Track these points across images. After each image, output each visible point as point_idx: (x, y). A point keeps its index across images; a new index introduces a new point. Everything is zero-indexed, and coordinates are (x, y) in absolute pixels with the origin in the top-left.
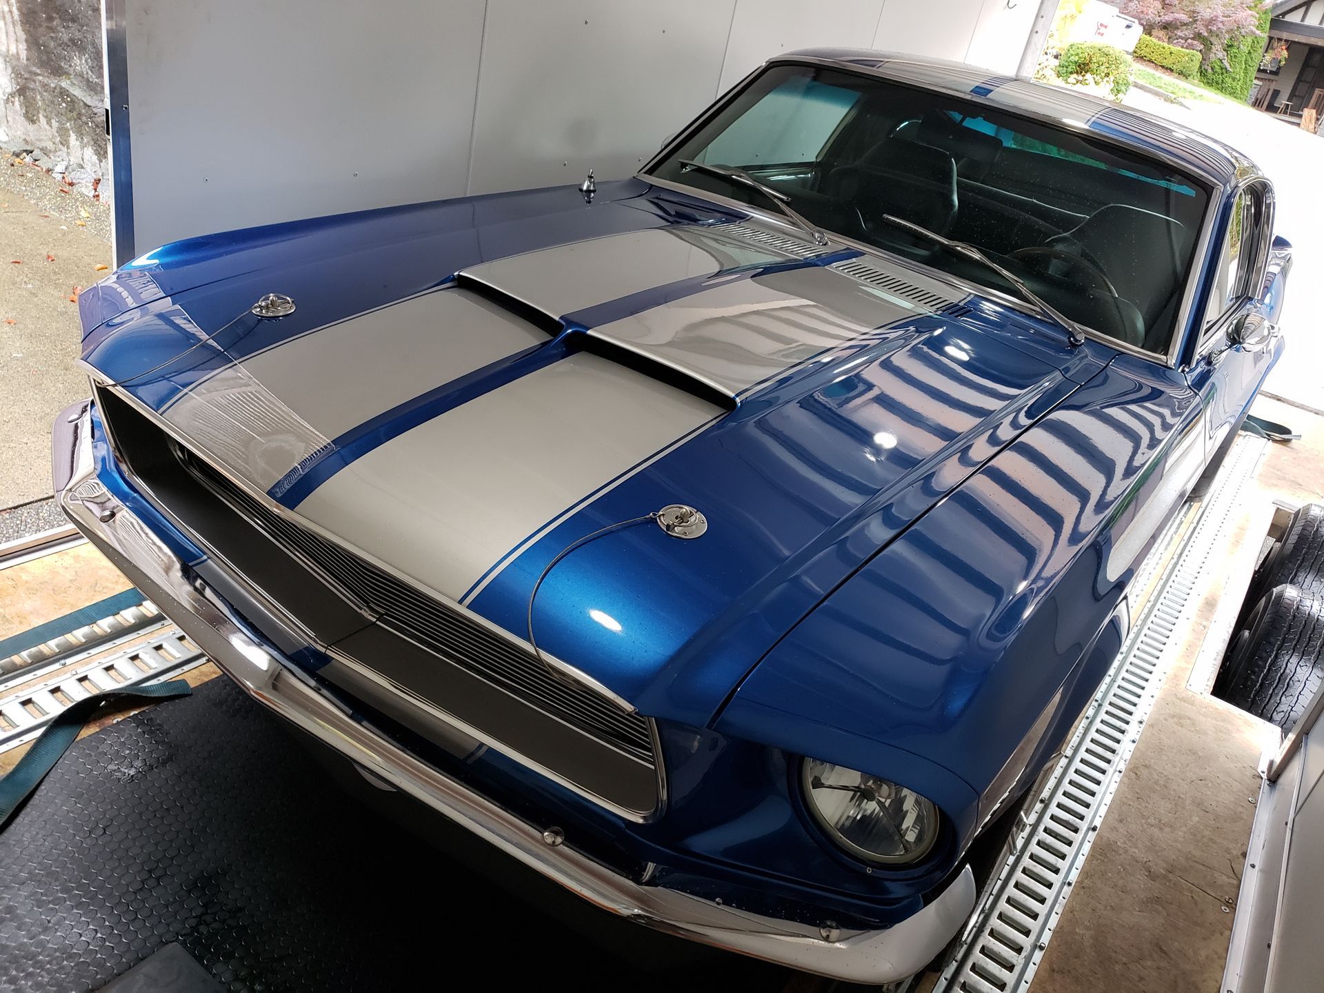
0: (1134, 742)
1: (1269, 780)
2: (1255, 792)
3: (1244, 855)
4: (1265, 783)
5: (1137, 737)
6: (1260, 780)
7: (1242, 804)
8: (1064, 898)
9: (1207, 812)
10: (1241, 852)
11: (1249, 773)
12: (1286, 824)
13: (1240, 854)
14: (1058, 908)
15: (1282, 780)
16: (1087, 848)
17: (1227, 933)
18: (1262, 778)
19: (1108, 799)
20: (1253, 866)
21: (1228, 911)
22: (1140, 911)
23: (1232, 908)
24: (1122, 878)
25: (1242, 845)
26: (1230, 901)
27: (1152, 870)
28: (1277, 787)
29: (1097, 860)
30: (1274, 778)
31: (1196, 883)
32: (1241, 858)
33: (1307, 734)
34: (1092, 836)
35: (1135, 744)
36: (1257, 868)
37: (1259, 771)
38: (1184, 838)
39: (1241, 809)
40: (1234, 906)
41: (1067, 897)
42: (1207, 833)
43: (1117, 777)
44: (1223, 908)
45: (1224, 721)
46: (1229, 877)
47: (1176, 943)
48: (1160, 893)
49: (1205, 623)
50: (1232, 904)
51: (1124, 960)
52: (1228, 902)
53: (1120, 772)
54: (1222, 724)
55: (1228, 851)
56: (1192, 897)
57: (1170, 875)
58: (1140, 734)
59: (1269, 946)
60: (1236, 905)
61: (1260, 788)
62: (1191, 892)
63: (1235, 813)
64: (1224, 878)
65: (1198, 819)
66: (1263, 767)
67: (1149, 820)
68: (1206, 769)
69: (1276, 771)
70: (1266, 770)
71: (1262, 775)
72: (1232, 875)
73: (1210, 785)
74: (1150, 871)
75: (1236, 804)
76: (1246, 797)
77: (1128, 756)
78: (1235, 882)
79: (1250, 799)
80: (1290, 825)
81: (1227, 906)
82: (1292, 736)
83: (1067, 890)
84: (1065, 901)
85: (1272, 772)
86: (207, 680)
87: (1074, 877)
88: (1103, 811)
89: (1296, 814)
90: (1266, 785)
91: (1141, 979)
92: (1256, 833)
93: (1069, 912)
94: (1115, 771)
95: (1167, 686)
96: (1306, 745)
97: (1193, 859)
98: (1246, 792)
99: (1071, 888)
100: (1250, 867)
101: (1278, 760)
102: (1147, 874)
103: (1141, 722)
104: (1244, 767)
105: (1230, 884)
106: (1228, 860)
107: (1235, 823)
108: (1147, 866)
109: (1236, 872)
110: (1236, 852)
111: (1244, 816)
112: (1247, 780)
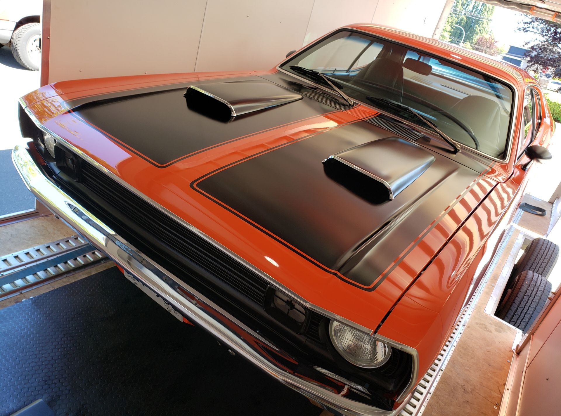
0: (461, 333)
1: (517, 353)
2: (510, 358)
3: (505, 385)
4: (515, 354)
5: (462, 332)
6: (512, 353)
7: (504, 362)
8: (428, 399)
9: (490, 365)
10: (503, 383)
11: (508, 349)
12: (523, 372)
14: (425, 404)
15: (522, 353)
16: (438, 378)
18: (513, 352)
19: (449, 358)
20: (508, 389)
21: (496, 408)
22: (459, 407)
24: (453, 392)
25: (504, 380)
26: (498, 404)
27: (466, 389)
28: (520, 356)
29: (442, 384)
30: (519, 352)
31: (484, 395)
32: (503, 385)
33: (533, 334)
34: (441, 373)
35: (461, 335)
37: (512, 349)
38: (480, 376)
39: (504, 365)
40: (499, 406)
41: (429, 399)
42: (489, 374)
43: (453, 348)
44: (494, 407)
45: (499, 326)
46: (498, 394)
48: (468, 399)
49: (493, 285)
50: (499, 405)
52: (496, 404)
53: (454, 346)
55: (498, 382)
57: (473, 391)
58: (463, 330)
60: (500, 406)
61: (512, 356)
63: (502, 367)
64: (495, 394)
65: (486, 368)
66: (514, 347)
67: (465, 368)
68: (490, 347)
69: (519, 349)
70: (515, 349)
71: (514, 351)
72: (499, 393)
73: (492, 354)
74: (464, 390)
75: (502, 362)
76: (506, 360)
77: (457, 339)
78: (500, 396)
79: (508, 361)
80: (524, 373)
81: (496, 406)
82: (527, 335)
83: (429, 396)
84: (428, 401)
86: (65, 285)
87: (432, 390)
88: (446, 363)
89: (527, 368)
90: (515, 355)
93: (429, 405)
94: (452, 346)
95: (476, 311)
96: (532, 339)
97: (483, 385)
98: (507, 358)
99: (431, 395)
100: (507, 390)
101: (520, 345)
103: (464, 325)
104: (506, 347)
105: (498, 397)
106: (498, 386)
107: (501, 370)
108: (463, 387)
109: (501, 391)
110: (501, 383)
111: (505, 368)
112: (507, 352)
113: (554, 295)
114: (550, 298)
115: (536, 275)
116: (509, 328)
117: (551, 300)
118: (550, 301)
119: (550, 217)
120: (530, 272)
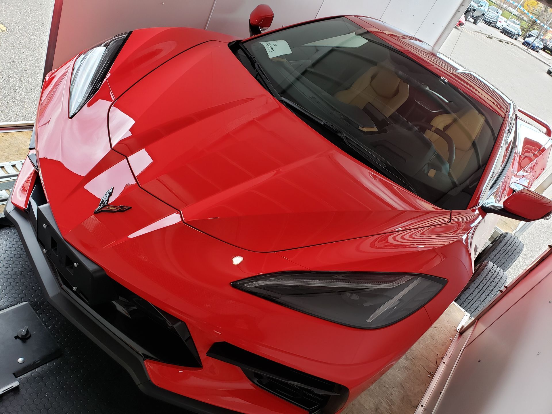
1: (460, 333)
2: (453, 336)
3: (442, 358)
7: (447, 339)
9: (434, 340)
10: (441, 357)
11: (453, 329)
12: (461, 350)
15: (464, 334)
17: (428, 385)
18: (457, 332)
20: (444, 363)
21: (430, 377)
22: (398, 370)
23: (432, 376)
25: (443, 354)
26: (432, 374)
27: (408, 357)
28: (462, 336)
30: (462, 332)
31: (422, 364)
32: (441, 359)
33: (479, 320)
36: (445, 364)
38: (422, 347)
39: (446, 342)
40: (433, 376)
42: (431, 347)
46: (434, 365)
47: (408, 384)
48: (408, 365)
50: (432, 375)
51: (388, 386)
52: (431, 374)
55: (437, 355)
56: (419, 369)
57: (413, 360)
59: (441, 393)
60: (434, 375)
61: (455, 335)
62: (419, 367)
63: (444, 342)
64: (433, 365)
65: (429, 341)
66: (459, 327)
68: (438, 324)
70: (460, 329)
71: (458, 330)
73: (438, 330)
74: (406, 357)
75: (445, 339)
76: (450, 337)
78: (436, 367)
79: (451, 338)
80: (461, 351)
81: (430, 375)
82: (473, 319)
85: (462, 330)
89: (465, 348)
90: (458, 334)
91: (392, 394)
92: (449, 351)
96: (477, 324)
97: (424, 356)
98: (450, 336)
101: (465, 326)
102: (405, 357)
104: (452, 326)
105: (434, 367)
106: (436, 359)
107: (443, 345)
109: (437, 364)
110: (440, 356)
111: (447, 344)
112: (452, 331)
113: (505, 289)
114: (502, 291)
115: (495, 266)
116: (459, 310)
117: (502, 293)
118: (500, 293)
120: (491, 264)
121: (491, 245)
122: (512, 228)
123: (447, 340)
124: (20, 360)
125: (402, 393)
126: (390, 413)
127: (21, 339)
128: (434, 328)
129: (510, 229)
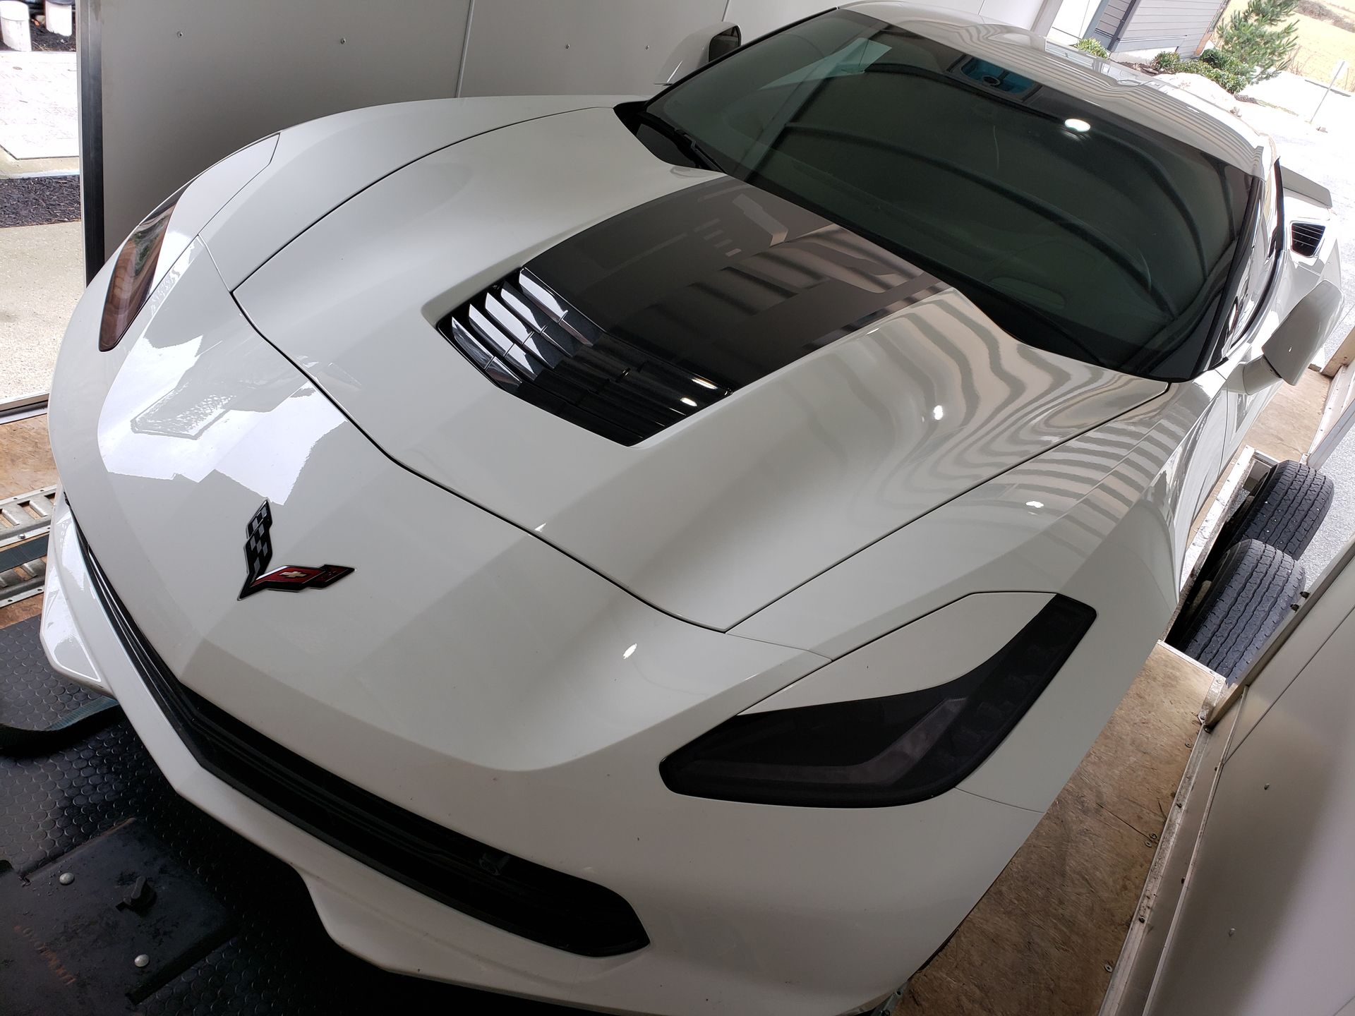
1: (1207, 726)
2: (1192, 738)
3: (1173, 795)
4: (1203, 729)
6: (1199, 725)
7: (1178, 747)
9: (1145, 753)
10: (1170, 792)
11: (1189, 719)
13: (1170, 794)
15: (1219, 728)
17: (1147, 865)
18: (1201, 724)
20: (1180, 806)
21: (1151, 845)
23: (1155, 842)
25: (1173, 786)
26: (1154, 837)
27: (1086, 805)
28: (1213, 734)
30: (1211, 726)
31: (1125, 818)
32: (1170, 797)
33: (1249, 686)
36: (1183, 807)
37: (1199, 717)
38: (1120, 776)
39: (1177, 752)
40: (1157, 842)
42: (1142, 773)
44: (1146, 842)
45: (1173, 668)
46: (1155, 814)
48: (1090, 826)
50: (1156, 839)
52: (1151, 837)
54: (1171, 671)
55: (1159, 791)
56: (1119, 831)
57: (1101, 809)
59: (1183, 881)
60: (1159, 839)
61: (1197, 734)
62: (1120, 826)
63: (1171, 756)
64: (1152, 815)
65: (1135, 759)
66: (1203, 714)
68: (1150, 713)
69: (1214, 719)
70: (1205, 716)
71: (1202, 721)
72: (1160, 813)
73: (1152, 728)
74: (1083, 806)
75: (1173, 747)
76: (1183, 741)
78: (1162, 820)
79: (1186, 743)
80: (1218, 770)
81: (1151, 841)
82: (1235, 686)
85: (1212, 719)
89: (1227, 760)
90: (1204, 732)
92: (1188, 776)
96: (1246, 696)
97: (1125, 796)
98: (1184, 737)
100: (1176, 807)
101: (1218, 708)
102: (1080, 808)
104: (1185, 714)
105: (1156, 820)
106: (1158, 799)
107: (1169, 764)
108: (1082, 800)
109: (1163, 810)
110: (1167, 792)
111: (1179, 759)
112: (1187, 725)
113: (1304, 600)
114: (1296, 605)
115: (1270, 549)
116: (1196, 671)
117: (1297, 610)
118: (1294, 613)
119: (1320, 411)
120: (1257, 545)
121: (1252, 498)
122: (1298, 450)
123: (1179, 750)
124: (139, 960)
125: (1087, 896)
126: (1063, 949)
127: (131, 909)
128: (1141, 725)
129: (1294, 452)
